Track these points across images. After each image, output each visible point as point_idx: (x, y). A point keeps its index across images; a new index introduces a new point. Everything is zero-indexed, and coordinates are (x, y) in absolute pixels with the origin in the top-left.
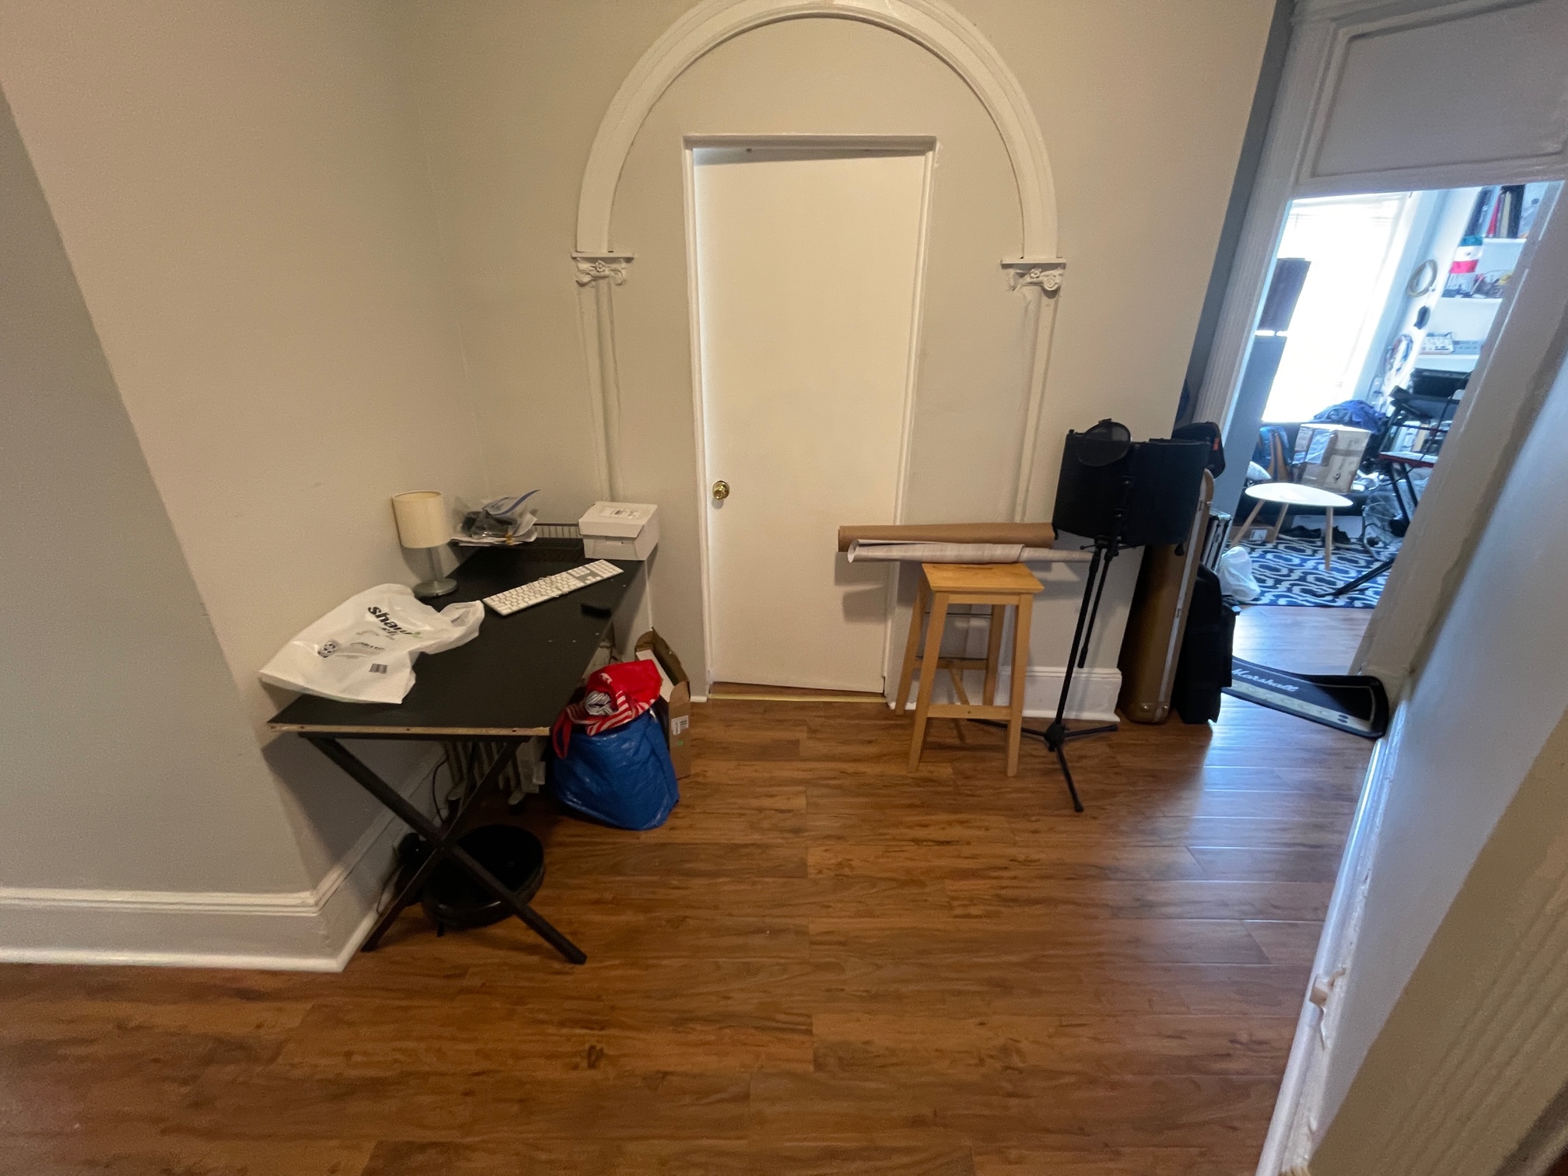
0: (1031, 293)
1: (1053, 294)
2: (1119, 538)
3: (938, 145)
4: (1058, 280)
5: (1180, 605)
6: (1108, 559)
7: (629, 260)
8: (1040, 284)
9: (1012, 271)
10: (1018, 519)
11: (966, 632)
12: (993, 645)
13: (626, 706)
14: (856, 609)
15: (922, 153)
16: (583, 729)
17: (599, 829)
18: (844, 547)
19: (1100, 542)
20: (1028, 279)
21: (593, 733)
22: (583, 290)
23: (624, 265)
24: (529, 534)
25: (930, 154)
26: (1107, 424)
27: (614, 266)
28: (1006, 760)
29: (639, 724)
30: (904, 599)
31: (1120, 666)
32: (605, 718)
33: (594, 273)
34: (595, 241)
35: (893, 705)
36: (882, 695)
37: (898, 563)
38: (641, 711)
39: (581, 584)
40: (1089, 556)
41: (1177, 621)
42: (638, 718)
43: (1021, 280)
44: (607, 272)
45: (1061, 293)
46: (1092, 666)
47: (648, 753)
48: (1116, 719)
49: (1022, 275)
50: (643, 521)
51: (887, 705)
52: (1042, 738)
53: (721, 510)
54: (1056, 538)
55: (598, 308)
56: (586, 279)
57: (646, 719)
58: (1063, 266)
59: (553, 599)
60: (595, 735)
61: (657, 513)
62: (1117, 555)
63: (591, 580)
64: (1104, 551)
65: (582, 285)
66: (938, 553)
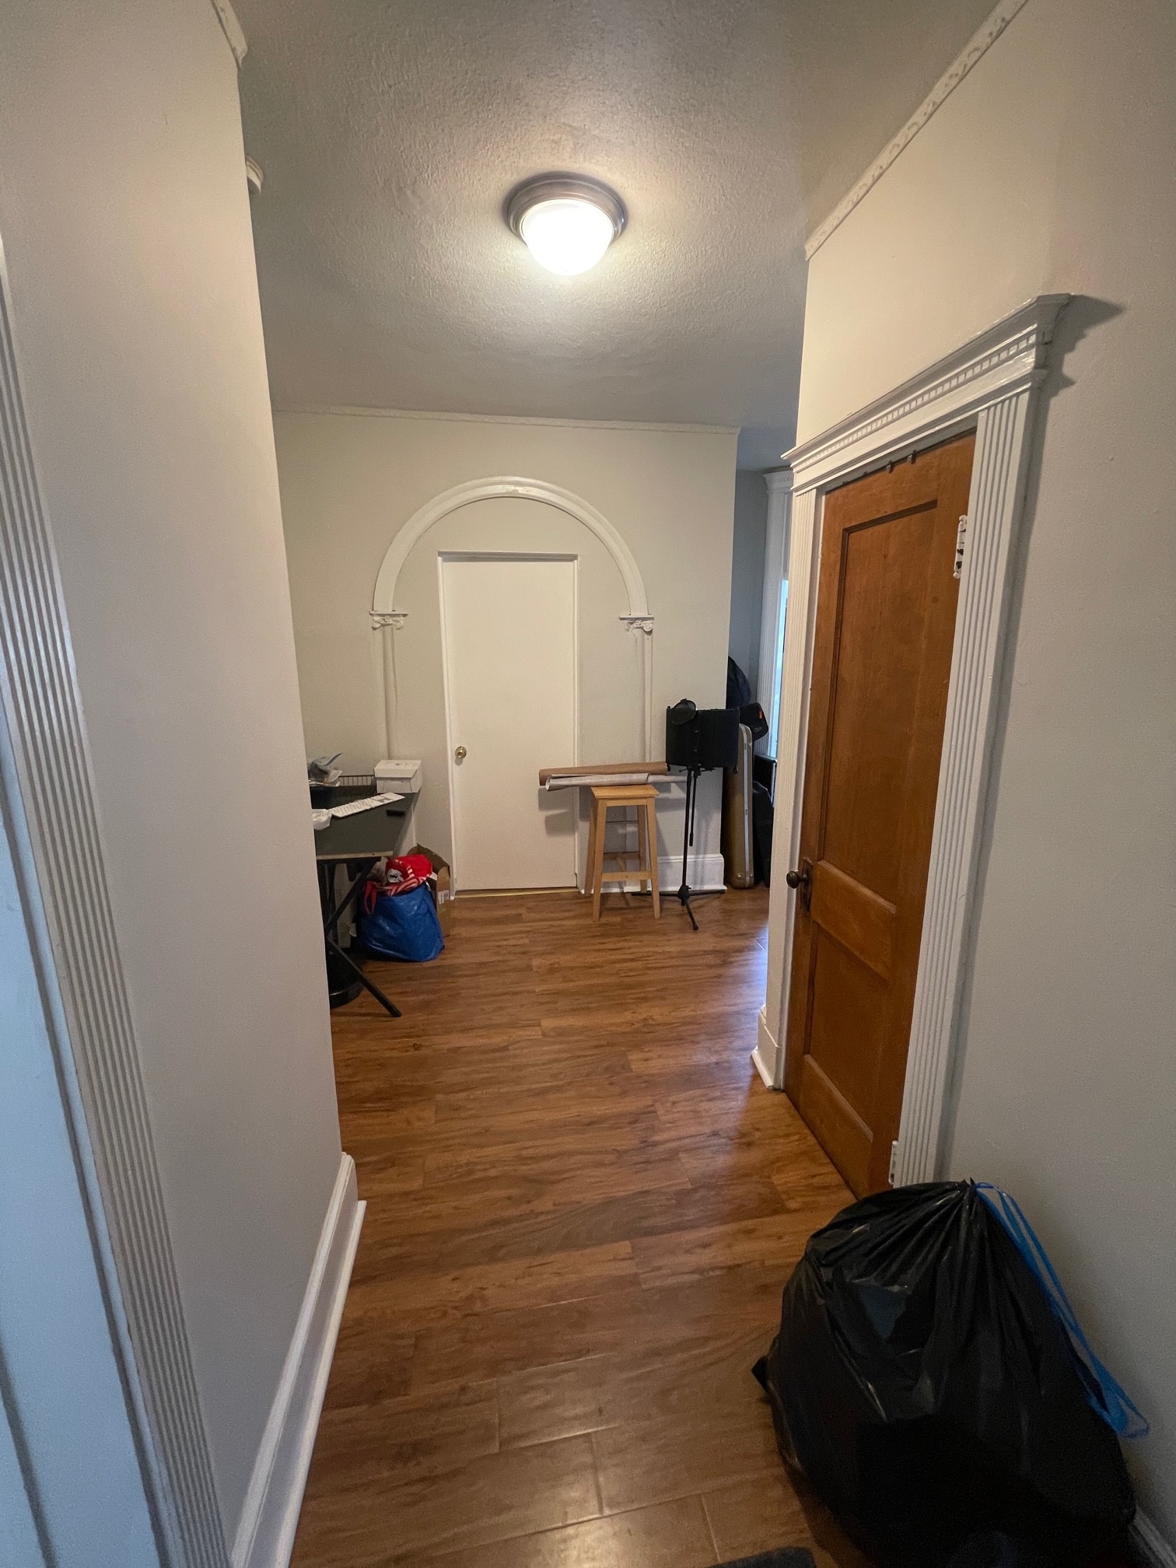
0: (638, 632)
1: (650, 633)
2: (700, 765)
3: (579, 558)
4: (651, 625)
5: (746, 808)
6: (695, 777)
7: (405, 615)
8: (642, 628)
9: (626, 622)
10: (647, 761)
11: (625, 835)
12: (641, 841)
13: (413, 875)
14: (554, 827)
15: (572, 560)
16: (383, 894)
17: (393, 966)
18: (542, 783)
19: (690, 767)
20: (635, 625)
21: (392, 893)
22: (375, 632)
23: (402, 618)
24: (335, 782)
25: (576, 561)
26: (685, 702)
27: (395, 618)
28: (653, 911)
29: (420, 890)
30: (584, 816)
31: (721, 853)
32: (399, 884)
33: (383, 622)
34: (385, 603)
35: (583, 892)
36: (576, 887)
37: (578, 788)
38: (421, 881)
39: (381, 804)
40: (685, 778)
41: (746, 817)
42: (419, 886)
43: (632, 626)
44: (391, 622)
45: (654, 632)
46: (705, 853)
47: (425, 911)
48: (725, 888)
49: (632, 623)
50: (417, 768)
51: (579, 892)
52: (676, 898)
53: (460, 767)
54: (669, 769)
55: (384, 640)
56: (378, 625)
57: (424, 887)
58: (652, 619)
59: (366, 811)
60: (393, 895)
61: (422, 764)
62: (700, 775)
63: (386, 802)
64: (693, 773)
65: (374, 629)
66: (601, 780)
